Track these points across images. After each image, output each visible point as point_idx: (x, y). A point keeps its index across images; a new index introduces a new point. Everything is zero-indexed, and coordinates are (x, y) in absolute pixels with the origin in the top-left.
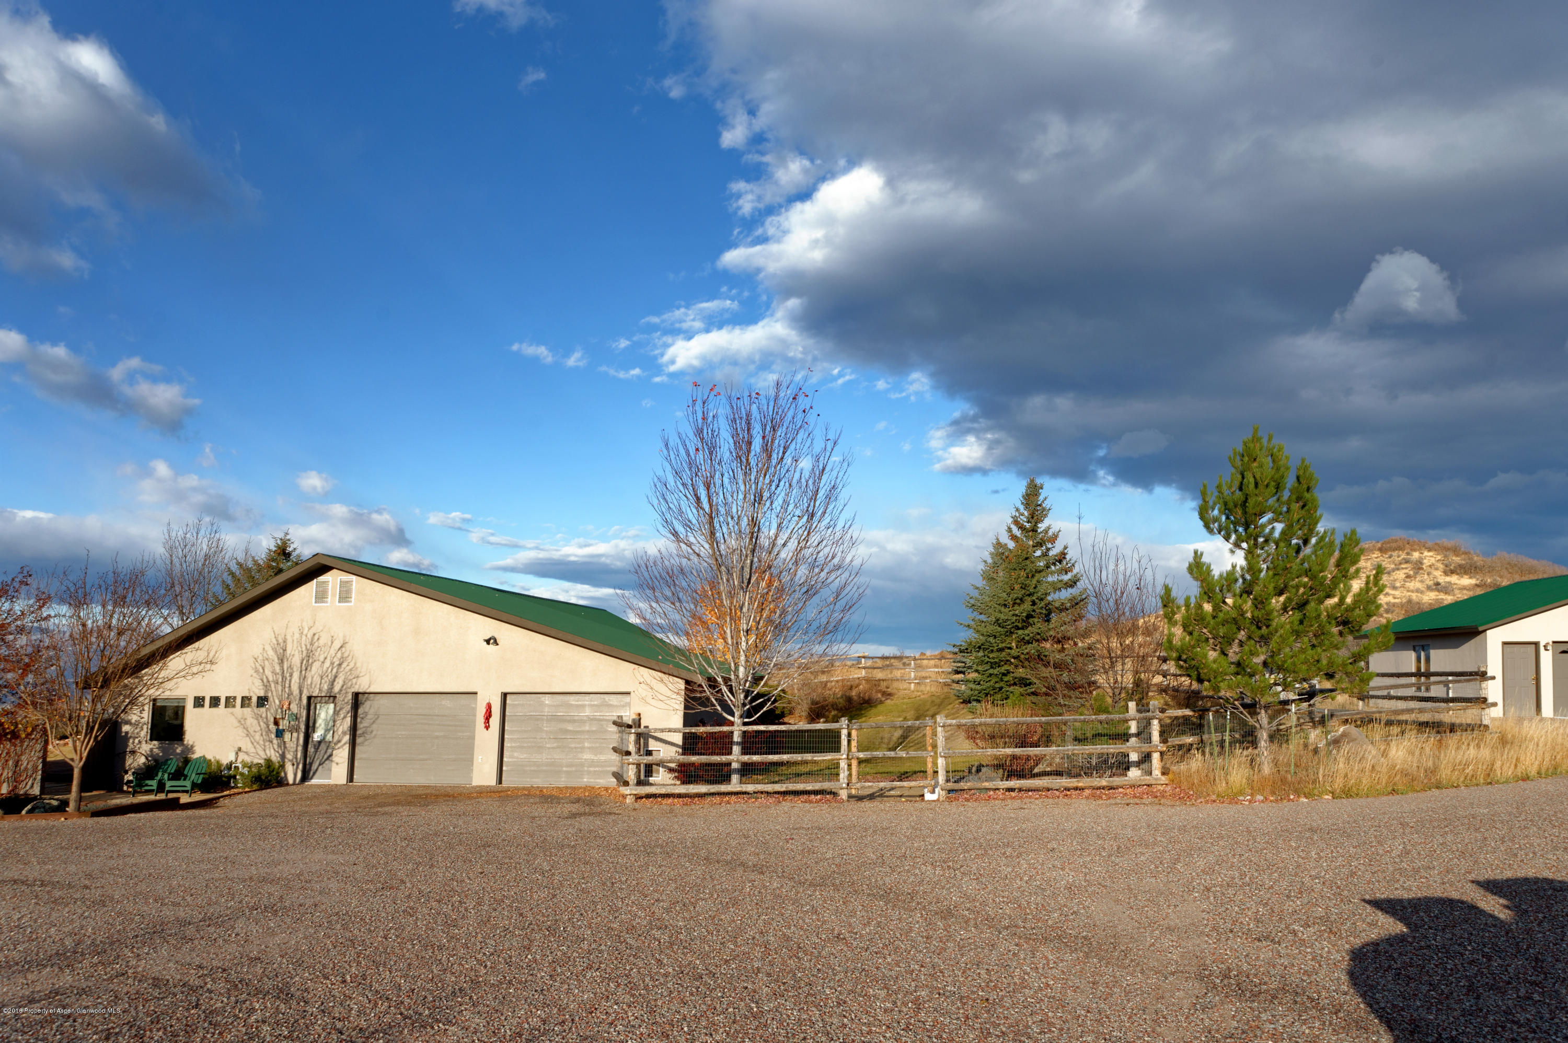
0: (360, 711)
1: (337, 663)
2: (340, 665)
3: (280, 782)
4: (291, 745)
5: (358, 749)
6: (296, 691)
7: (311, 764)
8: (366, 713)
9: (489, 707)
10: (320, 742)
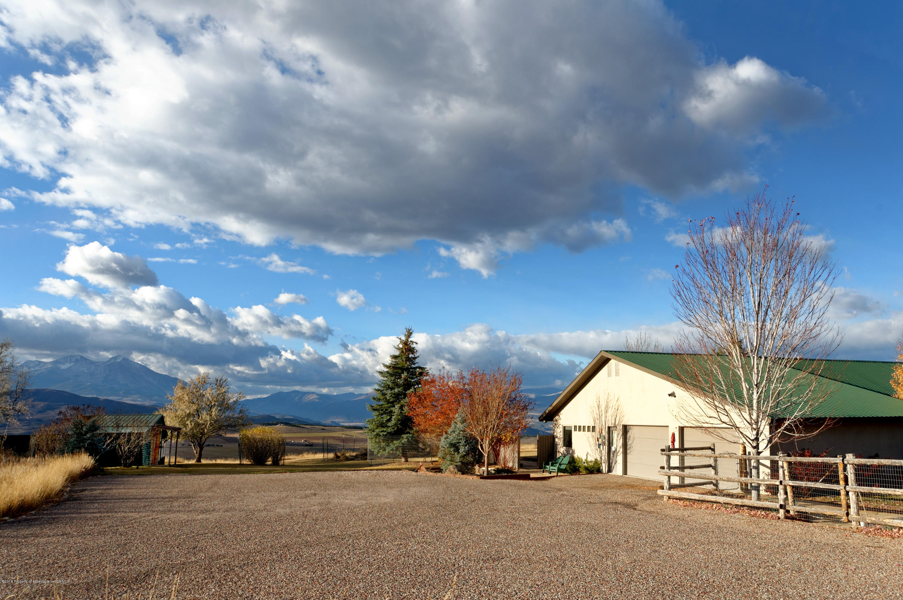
0: (628, 435)
1: (616, 409)
2: (618, 410)
3: (599, 471)
4: (603, 452)
5: (629, 457)
6: (604, 424)
7: (612, 463)
8: (630, 436)
9: (673, 435)
10: (614, 452)
